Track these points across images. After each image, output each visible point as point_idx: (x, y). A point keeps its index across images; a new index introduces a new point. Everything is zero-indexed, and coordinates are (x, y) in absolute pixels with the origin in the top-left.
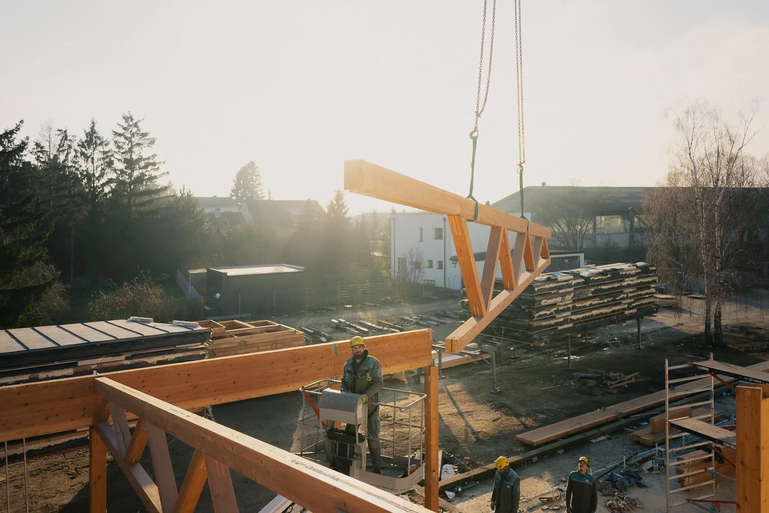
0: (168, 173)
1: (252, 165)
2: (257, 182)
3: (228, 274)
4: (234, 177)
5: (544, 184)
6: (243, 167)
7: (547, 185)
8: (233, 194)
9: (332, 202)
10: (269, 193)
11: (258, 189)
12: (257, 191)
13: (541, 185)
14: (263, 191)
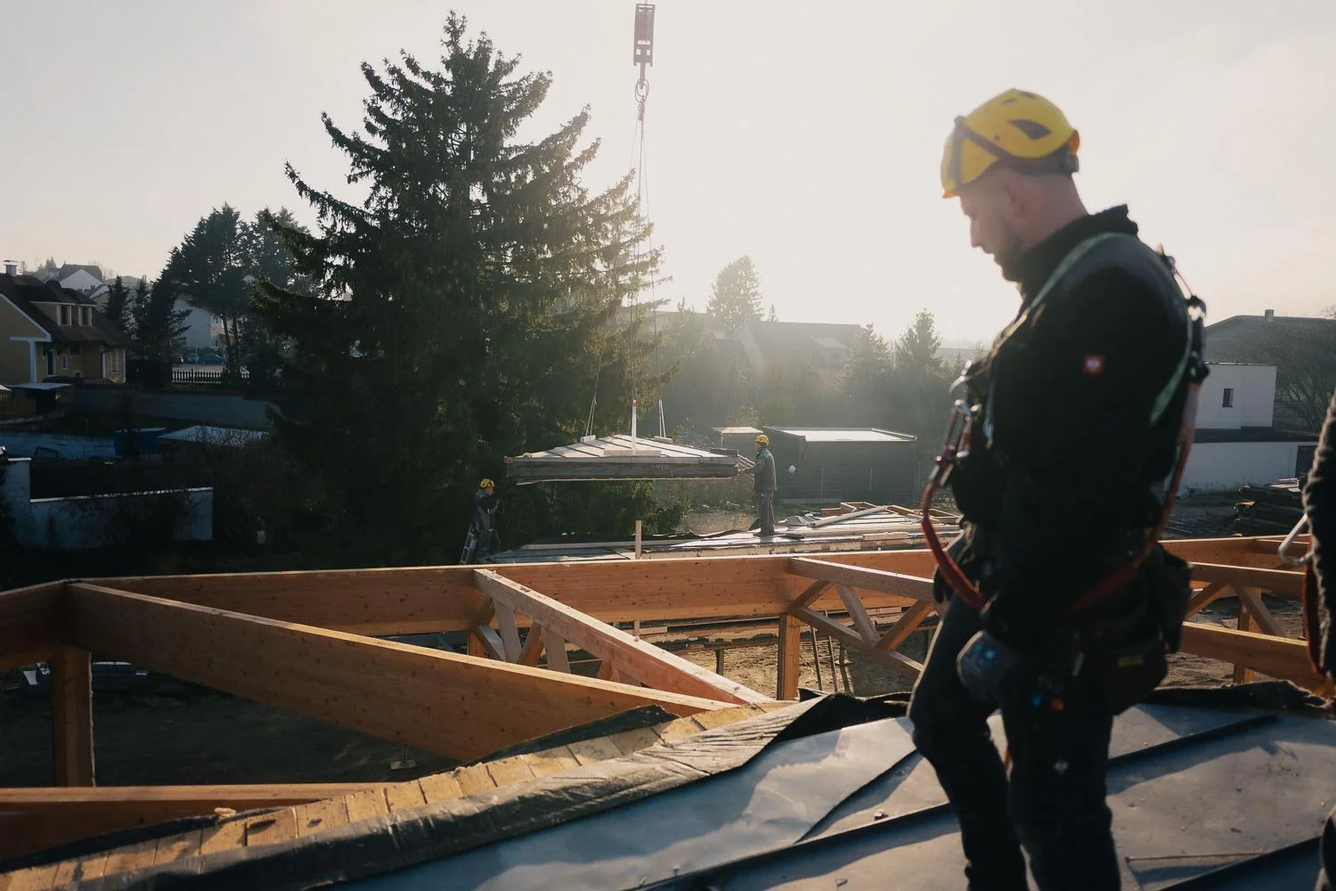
0: (671, 278)
1: (745, 264)
2: (753, 290)
3: (808, 439)
4: (714, 280)
5: (1269, 312)
6: (730, 266)
7: (1276, 314)
8: (712, 308)
9: (910, 331)
10: (773, 310)
11: (753, 302)
12: (751, 305)
13: (1263, 314)
14: (760, 306)
